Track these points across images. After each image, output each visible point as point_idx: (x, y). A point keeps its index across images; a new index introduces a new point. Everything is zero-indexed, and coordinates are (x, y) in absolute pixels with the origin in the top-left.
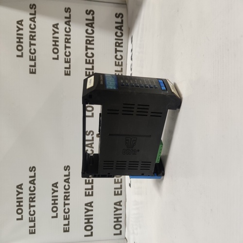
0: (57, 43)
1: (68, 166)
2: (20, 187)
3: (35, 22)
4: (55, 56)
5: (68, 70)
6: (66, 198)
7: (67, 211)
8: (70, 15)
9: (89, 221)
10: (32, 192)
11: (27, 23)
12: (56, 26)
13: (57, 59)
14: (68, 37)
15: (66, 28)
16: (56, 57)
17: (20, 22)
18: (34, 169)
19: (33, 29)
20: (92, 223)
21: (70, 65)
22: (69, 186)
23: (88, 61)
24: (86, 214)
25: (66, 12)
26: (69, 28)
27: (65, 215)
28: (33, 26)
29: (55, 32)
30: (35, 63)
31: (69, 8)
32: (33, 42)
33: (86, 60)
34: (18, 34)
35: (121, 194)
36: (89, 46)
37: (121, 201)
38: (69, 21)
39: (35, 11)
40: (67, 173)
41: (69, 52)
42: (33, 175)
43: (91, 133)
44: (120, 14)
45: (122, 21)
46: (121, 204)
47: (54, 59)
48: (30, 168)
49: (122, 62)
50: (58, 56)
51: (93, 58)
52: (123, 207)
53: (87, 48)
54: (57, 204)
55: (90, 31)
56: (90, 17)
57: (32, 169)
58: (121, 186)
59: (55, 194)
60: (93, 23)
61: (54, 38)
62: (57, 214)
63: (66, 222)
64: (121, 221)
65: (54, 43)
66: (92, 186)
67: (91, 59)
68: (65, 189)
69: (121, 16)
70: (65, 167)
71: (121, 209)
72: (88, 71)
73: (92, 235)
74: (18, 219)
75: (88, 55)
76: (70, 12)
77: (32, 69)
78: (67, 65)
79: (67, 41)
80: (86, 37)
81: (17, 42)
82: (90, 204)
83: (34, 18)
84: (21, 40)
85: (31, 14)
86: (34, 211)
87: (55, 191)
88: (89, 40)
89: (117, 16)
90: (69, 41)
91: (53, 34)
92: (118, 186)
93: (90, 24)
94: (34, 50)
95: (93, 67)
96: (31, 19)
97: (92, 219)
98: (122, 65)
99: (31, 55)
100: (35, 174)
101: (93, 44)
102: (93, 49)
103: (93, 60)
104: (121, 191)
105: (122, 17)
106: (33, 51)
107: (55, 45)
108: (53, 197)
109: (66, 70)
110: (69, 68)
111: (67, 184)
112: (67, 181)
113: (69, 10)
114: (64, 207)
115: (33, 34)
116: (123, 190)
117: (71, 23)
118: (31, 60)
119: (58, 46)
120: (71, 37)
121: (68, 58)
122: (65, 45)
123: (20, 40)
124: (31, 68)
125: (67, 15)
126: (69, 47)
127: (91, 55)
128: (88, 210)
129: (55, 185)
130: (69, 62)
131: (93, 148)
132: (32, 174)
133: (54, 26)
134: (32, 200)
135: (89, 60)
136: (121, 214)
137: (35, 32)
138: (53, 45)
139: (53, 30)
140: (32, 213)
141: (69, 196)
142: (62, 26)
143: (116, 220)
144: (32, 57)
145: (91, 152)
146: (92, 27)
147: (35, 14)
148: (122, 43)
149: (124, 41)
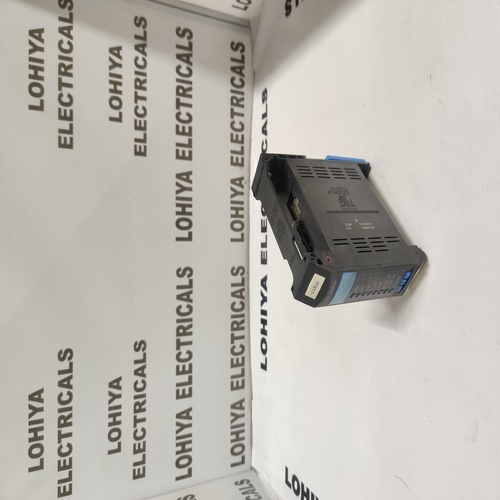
0: (119, 88)
1: (143, 342)
2: (36, 396)
3: (71, 37)
4: (115, 114)
5: (142, 145)
6: (139, 407)
7: (140, 434)
8: (145, 33)
9: (184, 447)
10: (65, 405)
11: (52, 37)
12: (116, 51)
13: (119, 120)
14: (142, 78)
15: (137, 59)
16: (117, 116)
17: (37, 33)
18: (69, 355)
19: (66, 53)
20: (190, 450)
21: (145, 135)
22: (144, 382)
23: (181, 130)
24: (179, 434)
25: (138, 25)
26: (144, 60)
27: (137, 442)
28: (65, 46)
29: (115, 65)
30: (71, 126)
31: (143, 19)
32: (65, 79)
33: (177, 127)
34: (31, 59)
35: (243, 387)
36: (183, 100)
37: (243, 400)
38: (144, 46)
39: (71, 15)
40: (139, 355)
41: (144, 108)
42: (67, 367)
43: (188, 272)
44: (239, 44)
45: (243, 57)
46: (244, 404)
47: (112, 119)
48: (60, 352)
49: (243, 136)
50: (121, 114)
51: (190, 124)
52: (246, 412)
53: (179, 104)
54: (119, 423)
55: (184, 70)
56: (184, 42)
57: (66, 354)
58: (243, 370)
59: (116, 402)
60: (191, 55)
61: (111, 75)
62: (119, 444)
63: (139, 457)
64: (243, 438)
65: (112, 87)
66: (190, 378)
67: (187, 126)
68: (136, 390)
69: (241, 48)
70: (136, 344)
71: (243, 415)
72: (181, 149)
73: (190, 474)
74: (31, 470)
75: (181, 117)
76: (145, 27)
77: (65, 139)
78: (140, 135)
79: (140, 85)
80: (178, 80)
81: (31, 77)
82: (186, 414)
83: (70, 28)
84: (40, 73)
85: (61, 19)
86: (69, 446)
87: (115, 397)
88: (182, 88)
89: (235, 46)
90: (144, 85)
91: (111, 68)
92: (238, 371)
93: (186, 55)
94: (70, 96)
95: (190, 141)
96: (61, 30)
97: (190, 442)
98: (242, 142)
99: (63, 108)
100: (71, 364)
101: (190, 96)
102: (190, 106)
103: (190, 128)
104: (243, 381)
105: (243, 51)
106: (66, 99)
107: (114, 91)
109: (138, 144)
110: (144, 141)
111: (140, 379)
112: (140, 372)
113: (143, 23)
114: (135, 426)
115: (67, 63)
116: (246, 377)
117: (146, 50)
119: (120, 92)
120: (148, 78)
121: (142, 120)
122: (136, 93)
123: (36, 73)
124: (63, 136)
125: (140, 31)
126: (144, 99)
127: (187, 118)
128: (183, 427)
129: (116, 384)
130: (144, 129)
131: (191, 301)
132: (65, 365)
133: (111, 50)
134: (64, 422)
135: (184, 128)
136: (243, 425)
137: (70, 59)
138: (111, 91)
139: (111, 60)
140: (65, 450)
141: (144, 402)
142: (129, 54)
143: (234, 437)
144: (65, 111)
145: (187, 310)
146: (188, 62)
147: (70, 20)
148: (242, 99)
149: (246, 96)
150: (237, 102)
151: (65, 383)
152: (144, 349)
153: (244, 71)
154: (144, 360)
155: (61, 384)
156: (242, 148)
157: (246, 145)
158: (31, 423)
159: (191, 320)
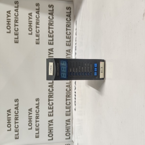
1: (38, 99)
2: (9, 111)
3: (18, 12)
4: (30, 32)
5: (38, 41)
8: (39, 8)
9: (51, 131)
10: (17, 114)
11: (13, 13)
12: (30, 14)
13: (31, 34)
14: (38, 21)
15: (36, 16)
17: (9, 12)
19: (16, 16)
20: (53, 132)
21: (39, 38)
22: (38, 110)
24: (49, 127)
25: (37, 6)
26: (39, 16)
27: (37, 127)
28: (16, 15)
29: (30, 18)
30: (18, 37)
32: (16, 24)
33: (49, 35)
34: (7, 19)
35: (70, 115)
36: (51, 27)
37: (70, 119)
38: (38, 12)
40: (37, 102)
41: (39, 30)
45: (70, 12)
46: (70, 121)
47: (29, 34)
48: (15, 100)
49: (70, 37)
50: (32, 32)
52: (71, 123)
53: (49, 28)
54: (32, 121)
55: (51, 18)
56: (51, 9)
57: (17, 100)
58: (70, 110)
60: (53, 13)
61: (29, 21)
62: (32, 127)
63: (37, 132)
64: (70, 131)
66: (53, 111)
68: (36, 112)
69: (70, 9)
70: (36, 99)
71: (70, 124)
72: (50, 42)
73: (52, 139)
74: (8, 130)
75: (50, 32)
76: (39, 6)
77: (16, 40)
78: (37, 38)
79: (37, 23)
80: (49, 21)
81: (7, 24)
82: (51, 121)
83: (17, 9)
85: (15, 7)
86: (18, 125)
87: (30, 114)
88: (50, 23)
89: (68, 8)
90: (39, 23)
92: (68, 110)
93: (51, 13)
94: (18, 28)
95: (53, 39)
96: (15, 10)
97: (53, 130)
98: (70, 38)
100: (18, 103)
101: (53, 25)
102: (53, 28)
103: (53, 35)
106: (16, 29)
107: (30, 26)
108: (29, 117)
110: (39, 40)
112: (37, 107)
113: (38, 5)
114: (36, 123)
115: (17, 19)
116: (71, 112)
118: (15, 35)
119: (32, 26)
120: (40, 21)
121: (38, 34)
122: (36, 26)
123: (9, 23)
125: (37, 8)
126: (39, 27)
127: (52, 32)
128: (50, 125)
129: (30, 110)
130: (39, 36)
131: (53, 87)
132: (16, 103)
133: (29, 14)
134: (16, 119)
135: (51, 35)
136: (70, 127)
141: (39, 116)
142: (34, 14)
143: (67, 130)
144: (16, 33)
145: (52, 90)
146: (52, 15)
147: (18, 7)
148: (70, 25)
149: (71, 24)
150: (68, 26)
151: (17, 108)
152: (39, 101)
153: (71, 16)
154: (39, 104)
155: (15, 108)
156: (70, 40)
157: (71, 39)
158: (8, 118)
159: (53, 93)
